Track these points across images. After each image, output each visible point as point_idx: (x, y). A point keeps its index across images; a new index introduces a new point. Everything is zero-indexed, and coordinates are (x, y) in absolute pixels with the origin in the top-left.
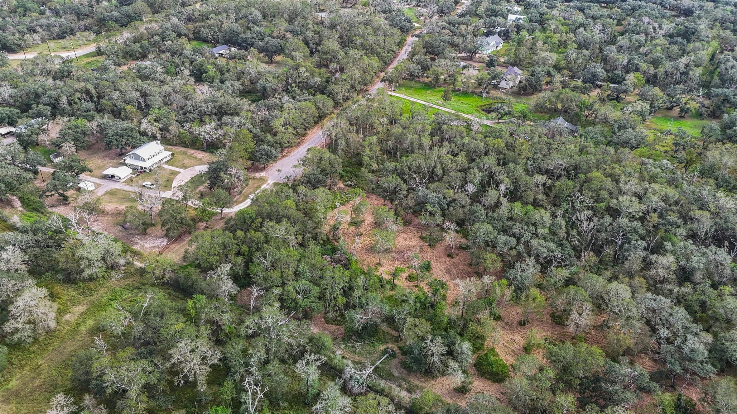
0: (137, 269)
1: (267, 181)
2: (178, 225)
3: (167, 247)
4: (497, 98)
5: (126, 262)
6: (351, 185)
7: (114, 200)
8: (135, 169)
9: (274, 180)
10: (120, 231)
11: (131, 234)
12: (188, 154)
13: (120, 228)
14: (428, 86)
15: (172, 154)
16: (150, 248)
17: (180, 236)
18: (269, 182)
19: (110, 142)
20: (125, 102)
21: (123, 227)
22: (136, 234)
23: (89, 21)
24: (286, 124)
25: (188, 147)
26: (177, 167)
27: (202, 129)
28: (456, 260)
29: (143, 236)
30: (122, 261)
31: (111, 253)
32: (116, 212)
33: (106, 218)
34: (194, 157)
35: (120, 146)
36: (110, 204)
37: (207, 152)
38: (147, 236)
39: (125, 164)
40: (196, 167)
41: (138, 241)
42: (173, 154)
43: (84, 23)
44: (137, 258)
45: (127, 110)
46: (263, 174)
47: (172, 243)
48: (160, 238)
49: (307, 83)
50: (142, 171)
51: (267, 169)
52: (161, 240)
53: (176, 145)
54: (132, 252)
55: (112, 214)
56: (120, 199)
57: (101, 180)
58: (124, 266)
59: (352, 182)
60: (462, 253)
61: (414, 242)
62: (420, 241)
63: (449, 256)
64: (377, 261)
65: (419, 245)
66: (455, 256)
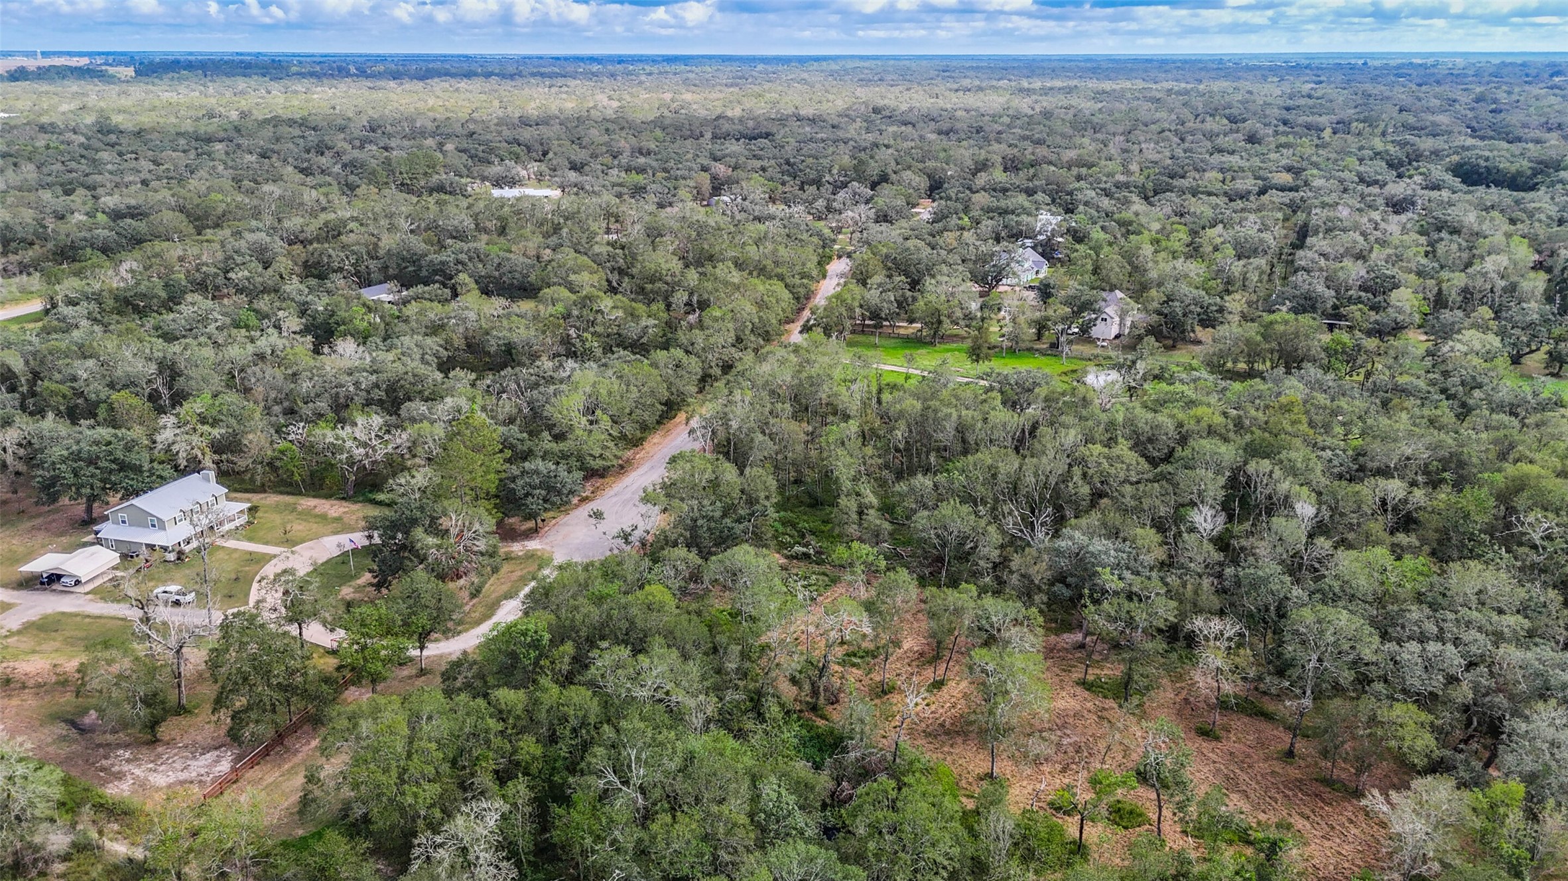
0: (117, 868)
2: (275, 695)
3: (232, 779)
5: (74, 845)
6: (806, 556)
7: (48, 646)
8: (128, 555)
10: (63, 738)
11: (100, 745)
12: (300, 508)
13: (61, 729)
15: (250, 509)
16: (169, 786)
17: (280, 738)
18: (556, 562)
19: (55, 480)
20: (111, 385)
21: (73, 724)
22: (119, 746)
23: (29, 255)
24: (590, 411)
25: (300, 494)
26: (266, 543)
27: (345, 432)
28: (1231, 743)
29: (144, 750)
30: (57, 840)
31: (16, 809)
32: (54, 679)
33: (15, 702)
34: (316, 516)
35: (86, 491)
36: (36, 657)
37: (356, 502)
38: (160, 749)
39: (99, 542)
40: (325, 539)
41: (126, 768)
42: (253, 510)
43: (18, 257)
44: (116, 827)
45: (116, 405)
46: (533, 545)
47: (253, 764)
48: (206, 750)
49: (620, 335)
50: (152, 557)
51: (543, 531)
52: (210, 756)
53: (262, 489)
54: (99, 807)
55: (39, 686)
56: (70, 642)
57: (15, 593)
58: (66, 858)
59: (806, 545)
60: (1239, 723)
61: (1069, 700)
62: (1086, 694)
63: (1205, 733)
64: (983, 767)
65: (1089, 705)
66: (1223, 734)
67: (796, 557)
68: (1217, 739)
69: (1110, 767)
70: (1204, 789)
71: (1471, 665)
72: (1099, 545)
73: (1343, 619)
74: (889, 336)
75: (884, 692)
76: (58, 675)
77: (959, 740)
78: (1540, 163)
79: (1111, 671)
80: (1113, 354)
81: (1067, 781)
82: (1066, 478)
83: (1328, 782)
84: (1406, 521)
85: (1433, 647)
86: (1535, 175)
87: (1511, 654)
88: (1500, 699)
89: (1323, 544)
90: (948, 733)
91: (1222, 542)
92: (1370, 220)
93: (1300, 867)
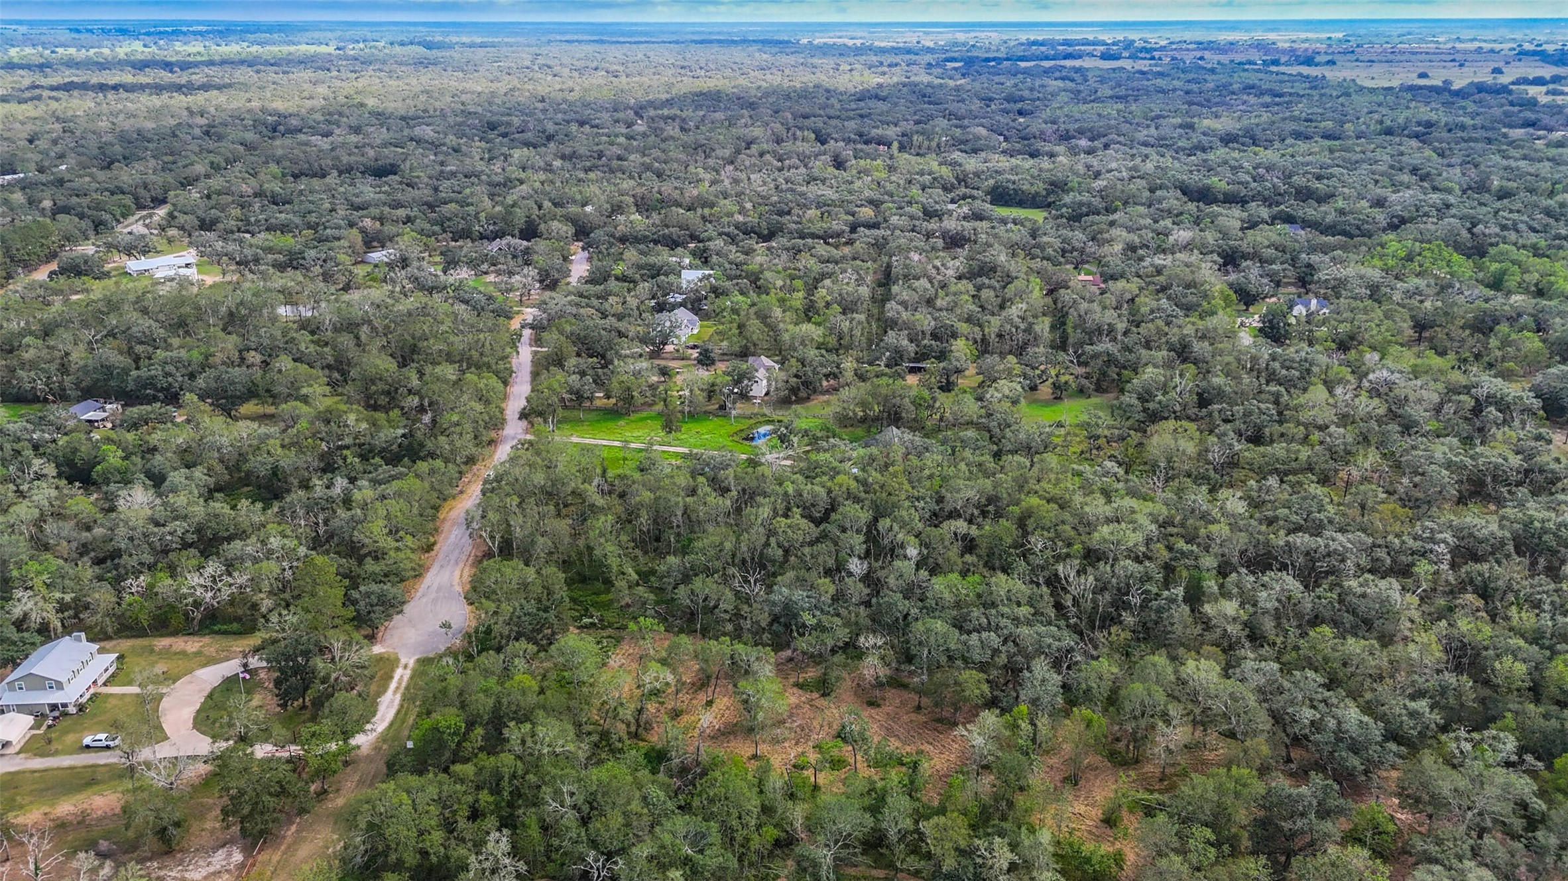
1: (398, 660)
3: (249, 862)
4: (756, 415)
6: (593, 625)
8: (37, 713)
9: (414, 654)
14: (614, 414)
15: (118, 658)
18: (403, 661)
21: (94, 852)
22: (144, 859)
25: (147, 635)
26: (147, 684)
28: (887, 706)
29: (167, 857)
34: (176, 653)
38: (180, 855)
40: (198, 673)
41: (162, 872)
42: (121, 658)
46: (378, 648)
47: (257, 851)
48: (215, 849)
49: (368, 444)
50: (56, 714)
51: (380, 636)
52: (221, 854)
53: (117, 636)
59: (592, 617)
60: (891, 693)
61: (793, 697)
62: (800, 692)
63: (872, 704)
64: (750, 752)
65: (803, 699)
66: (881, 702)
67: (586, 627)
68: (879, 706)
69: (822, 736)
70: (876, 739)
71: (1005, 642)
72: (799, 595)
73: (939, 626)
74: (590, 410)
75: (677, 716)
76: (53, 820)
77: (732, 737)
78: (1052, 184)
79: (812, 673)
80: (766, 411)
81: (800, 750)
82: (767, 544)
83: (939, 720)
84: (969, 544)
85: (984, 635)
86: (1048, 194)
87: (1024, 631)
88: (1019, 658)
89: (924, 574)
90: (723, 734)
91: (867, 579)
92: (934, 267)
93: (929, 772)
